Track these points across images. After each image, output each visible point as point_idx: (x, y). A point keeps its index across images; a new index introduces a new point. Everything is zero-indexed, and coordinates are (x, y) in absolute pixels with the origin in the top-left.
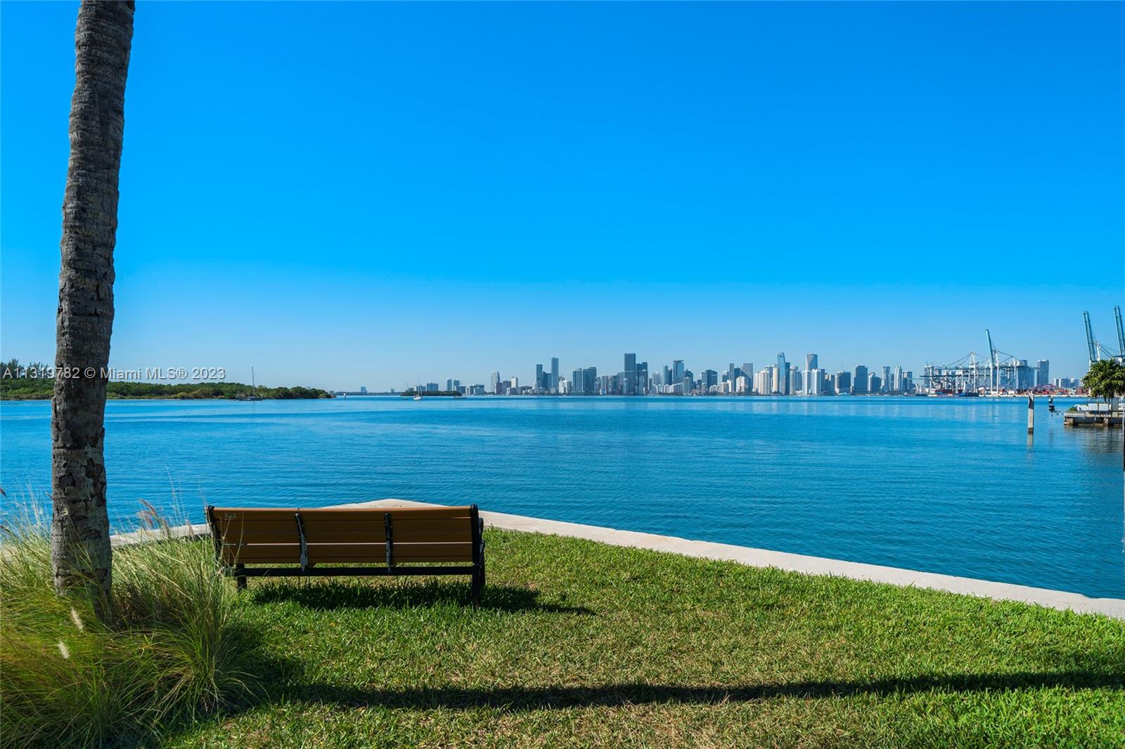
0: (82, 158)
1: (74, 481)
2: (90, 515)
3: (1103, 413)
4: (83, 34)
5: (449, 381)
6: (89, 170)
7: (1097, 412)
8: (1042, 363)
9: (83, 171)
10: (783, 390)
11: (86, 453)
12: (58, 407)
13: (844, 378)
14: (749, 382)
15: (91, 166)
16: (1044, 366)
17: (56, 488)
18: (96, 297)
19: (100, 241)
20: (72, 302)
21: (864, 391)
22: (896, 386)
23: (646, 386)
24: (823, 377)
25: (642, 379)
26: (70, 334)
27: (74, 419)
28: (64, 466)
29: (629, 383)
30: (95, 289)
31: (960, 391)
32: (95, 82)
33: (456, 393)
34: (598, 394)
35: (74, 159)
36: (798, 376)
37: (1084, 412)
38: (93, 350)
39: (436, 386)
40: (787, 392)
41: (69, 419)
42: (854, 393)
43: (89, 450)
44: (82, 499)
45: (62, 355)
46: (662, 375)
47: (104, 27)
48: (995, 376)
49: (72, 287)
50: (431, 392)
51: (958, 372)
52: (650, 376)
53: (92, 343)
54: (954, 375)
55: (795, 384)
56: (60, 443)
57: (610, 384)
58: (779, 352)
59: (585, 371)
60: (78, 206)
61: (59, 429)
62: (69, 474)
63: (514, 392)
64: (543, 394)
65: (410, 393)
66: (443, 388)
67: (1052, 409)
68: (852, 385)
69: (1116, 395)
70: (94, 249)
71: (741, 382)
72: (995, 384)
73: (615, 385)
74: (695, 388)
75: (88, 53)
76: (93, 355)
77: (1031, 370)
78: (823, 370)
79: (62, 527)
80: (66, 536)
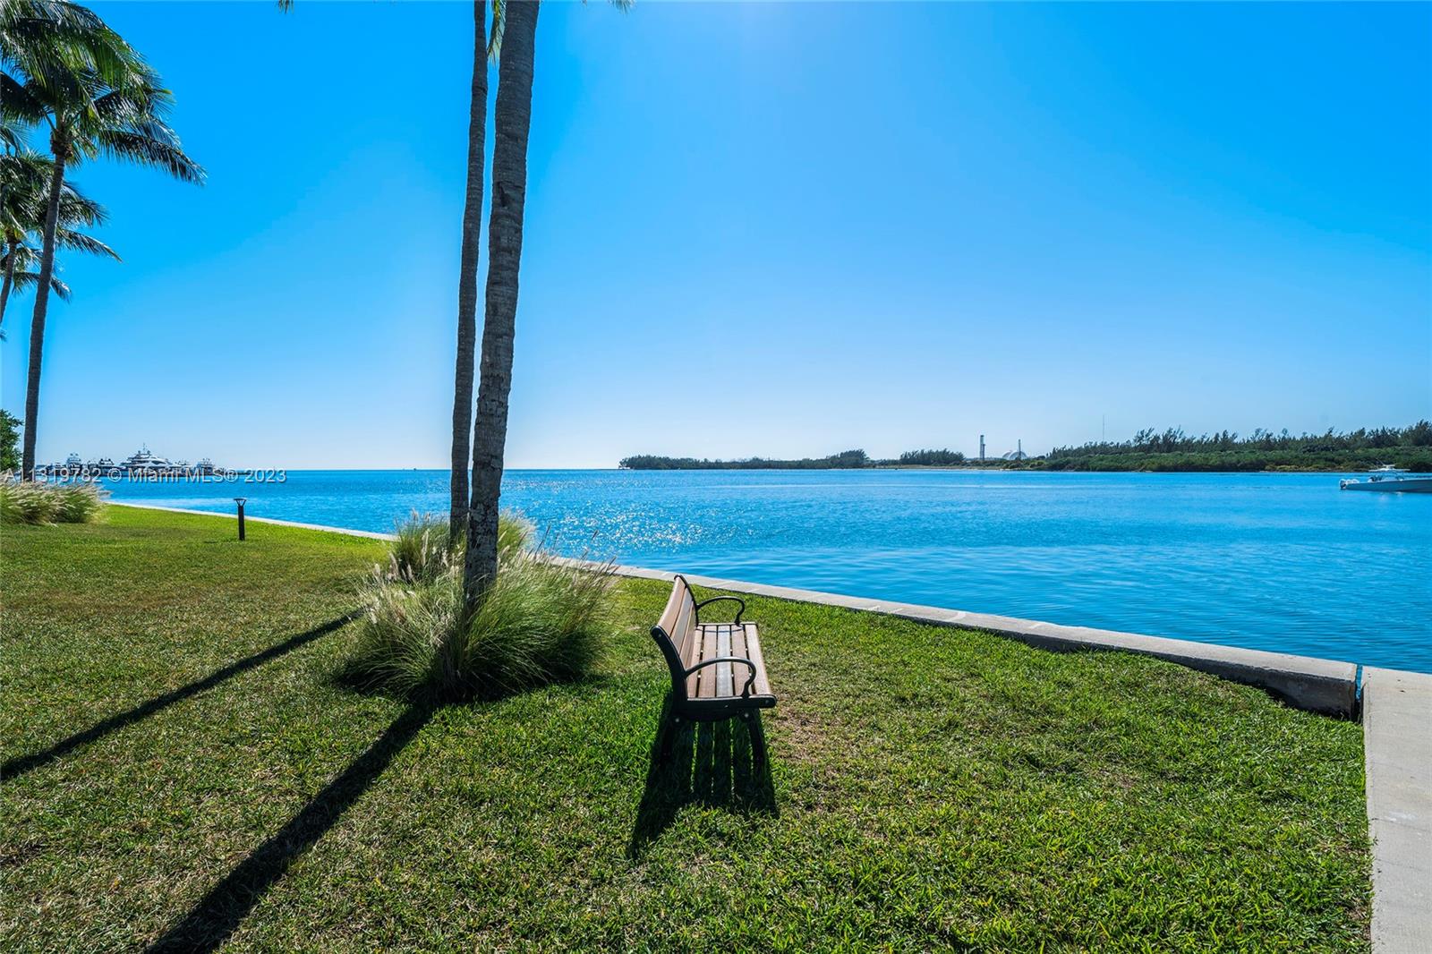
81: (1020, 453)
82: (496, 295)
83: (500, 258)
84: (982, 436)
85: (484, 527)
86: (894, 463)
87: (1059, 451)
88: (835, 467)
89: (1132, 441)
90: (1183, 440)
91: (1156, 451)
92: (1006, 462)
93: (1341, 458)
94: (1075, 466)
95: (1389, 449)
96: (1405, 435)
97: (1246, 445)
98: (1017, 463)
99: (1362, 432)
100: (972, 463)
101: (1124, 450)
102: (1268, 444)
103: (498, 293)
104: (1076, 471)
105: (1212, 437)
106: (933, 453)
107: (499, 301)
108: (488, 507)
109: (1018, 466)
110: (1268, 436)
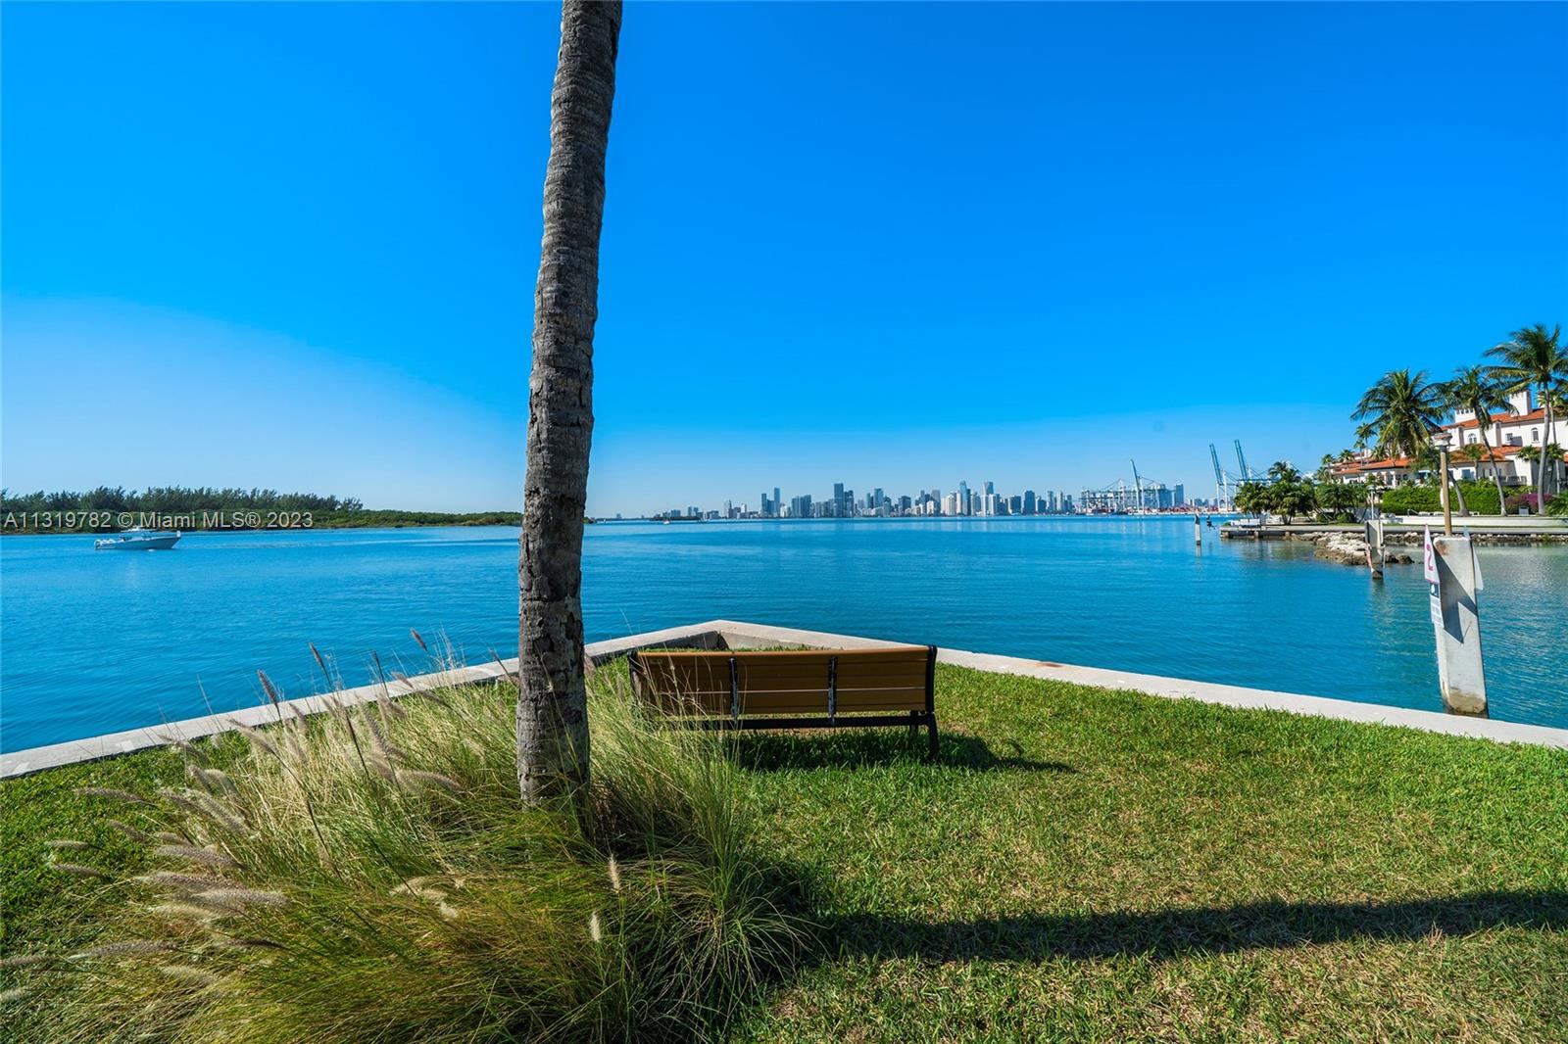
0: (563, 232)
1: (552, 644)
2: (570, 690)
3: (1254, 527)
4: (565, 89)
5: (690, 508)
6: (572, 247)
7: (1248, 527)
8: (1177, 486)
9: (565, 248)
10: (965, 512)
11: (566, 606)
12: (531, 546)
13: (1016, 501)
14: (938, 505)
15: (575, 242)
16: (1180, 489)
17: (528, 654)
18: (578, 403)
19: (583, 333)
20: (551, 409)
21: (1033, 512)
22: (1059, 507)
23: (852, 510)
24: (998, 501)
25: (849, 504)
26: (548, 449)
27: (552, 562)
28: (540, 624)
29: (838, 506)
30: (578, 392)
31: (1112, 510)
32: (579, 143)
33: (696, 517)
34: (813, 517)
35: (553, 234)
36: (978, 500)
37: (1237, 526)
38: (575, 471)
39: (679, 512)
40: (969, 513)
41: (546, 561)
42: (1024, 513)
43: (570, 602)
44: (562, 668)
45: (537, 476)
46: (866, 500)
47: (590, 81)
48: (1140, 498)
49: (551, 389)
50: (675, 517)
51: (1110, 495)
52: (855, 502)
53: (574, 461)
54: (1106, 497)
55: (975, 507)
56: (534, 593)
57: (823, 508)
58: (962, 480)
59: (802, 499)
60: (558, 290)
61: (532, 575)
62: (547, 636)
63: (743, 516)
64: (767, 518)
65: (658, 519)
66: (684, 514)
67: (1210, 524)
68: (1023, 506)
69: (1263, 512)
70: (576, 343)
71: (931, 505)
72: (1140, 504)
73: (827, 509)
74: (893, 510)
75: (572, 111)
76: (574, 475)
77: (1169, 492)
78: (998, 495)
79: (537, 709)
80: (542, 721)
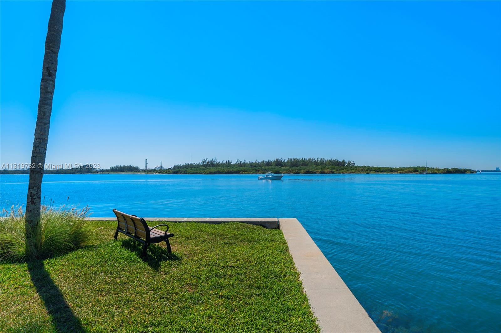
81: (161, 167)
82: (45, 108)
83: (47, 95)
84: (146, 160)
85: (37, 196)
86: (107, 171)
87: (176, 166)
88: (77, 173)
89: (201, 163)
90: (217, 163)
91: (208, 167)
92: (156, 170)
93: (259, 169)
94: (182, 172)
95: (270, 167)
96: (273, 162)
97: (234, 165)
98: (160, 171)
99: (264, 161)
100: (142, 171)
101: (198, 166)
102: (240, 165)
103: (46, 108)
104: (182, 174)
105: (225, 162)
106: (125, 167)
107: (46, 111)
108: (39, 188)
109: (161, 172)
110: (241, 162)
